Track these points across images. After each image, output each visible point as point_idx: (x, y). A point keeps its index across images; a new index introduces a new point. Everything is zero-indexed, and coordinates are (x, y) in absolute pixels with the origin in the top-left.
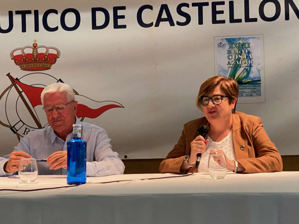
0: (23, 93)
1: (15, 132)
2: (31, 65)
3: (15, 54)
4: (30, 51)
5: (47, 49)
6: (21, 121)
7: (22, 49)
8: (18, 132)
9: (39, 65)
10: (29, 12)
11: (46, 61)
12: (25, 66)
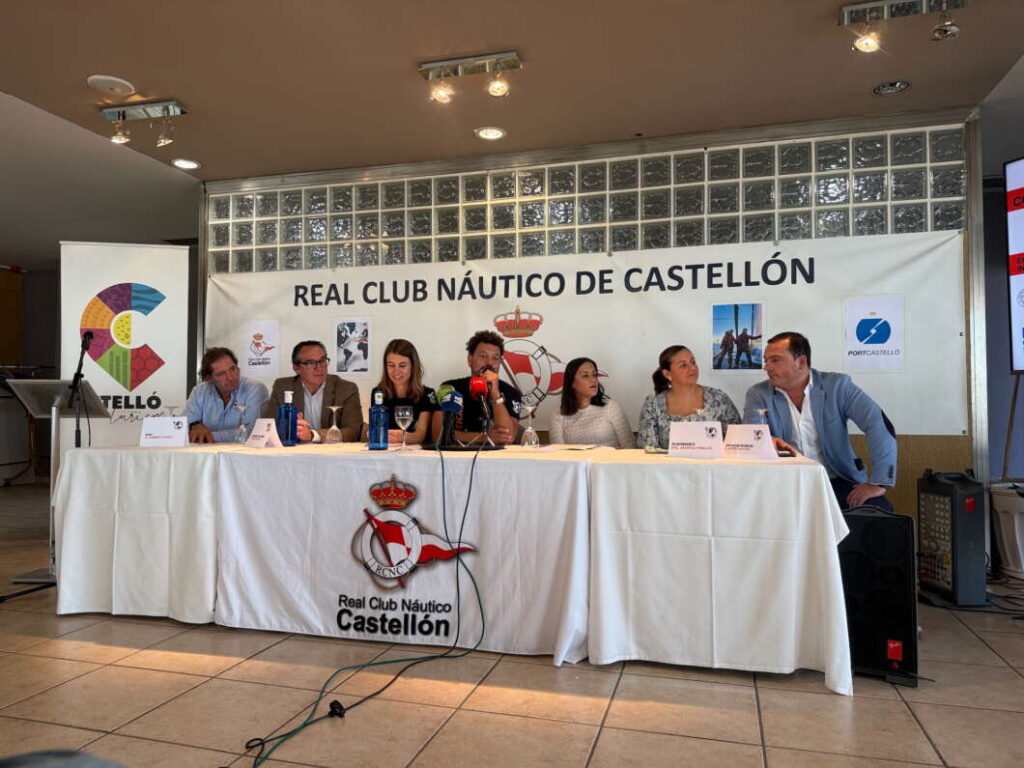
0: (505, 361)
2: (514, 332)
3: (499, 320)
4: (512, 317)
5: (530, 314)
7: (505, 315)
9: (522, 332)
10: (512, 277)
11: (528, 327)
12: (507, 332)
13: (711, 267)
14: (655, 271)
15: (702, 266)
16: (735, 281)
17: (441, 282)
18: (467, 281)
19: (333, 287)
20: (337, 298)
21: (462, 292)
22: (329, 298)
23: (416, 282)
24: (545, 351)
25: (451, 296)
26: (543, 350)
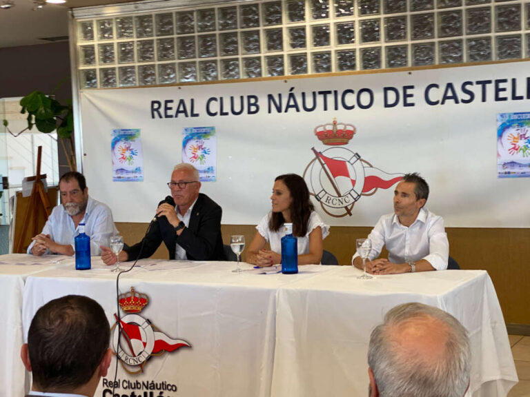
0: (325, 166)
1: (319, 200)
2: (332, 140)
3: (318, 130)
4: (330, 128)
5: (346, 125)
6: (323, 190)
7: (324, 126)
8: (321, 200)
9: (339, 140)
10: (330, 92)
11: (344, 137)
12: (326, 141)
13: (498, 82)
14: (450, 86)
15: (489, 82)
16: (518, 94)
17: (270, 97)
18: (291, 95)
19: (182, 102)
20: (185, 111)
21: (288, 106)
22: (178, 112)
23: (249, 97)
24: (359, 157)
25: (279, 110)
26: (358, 156)
